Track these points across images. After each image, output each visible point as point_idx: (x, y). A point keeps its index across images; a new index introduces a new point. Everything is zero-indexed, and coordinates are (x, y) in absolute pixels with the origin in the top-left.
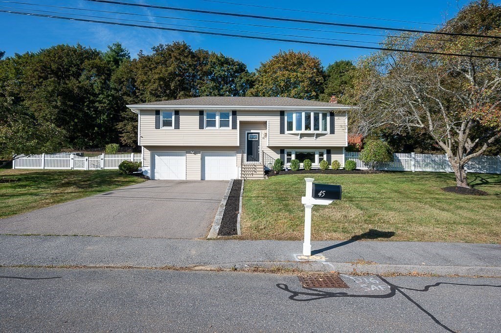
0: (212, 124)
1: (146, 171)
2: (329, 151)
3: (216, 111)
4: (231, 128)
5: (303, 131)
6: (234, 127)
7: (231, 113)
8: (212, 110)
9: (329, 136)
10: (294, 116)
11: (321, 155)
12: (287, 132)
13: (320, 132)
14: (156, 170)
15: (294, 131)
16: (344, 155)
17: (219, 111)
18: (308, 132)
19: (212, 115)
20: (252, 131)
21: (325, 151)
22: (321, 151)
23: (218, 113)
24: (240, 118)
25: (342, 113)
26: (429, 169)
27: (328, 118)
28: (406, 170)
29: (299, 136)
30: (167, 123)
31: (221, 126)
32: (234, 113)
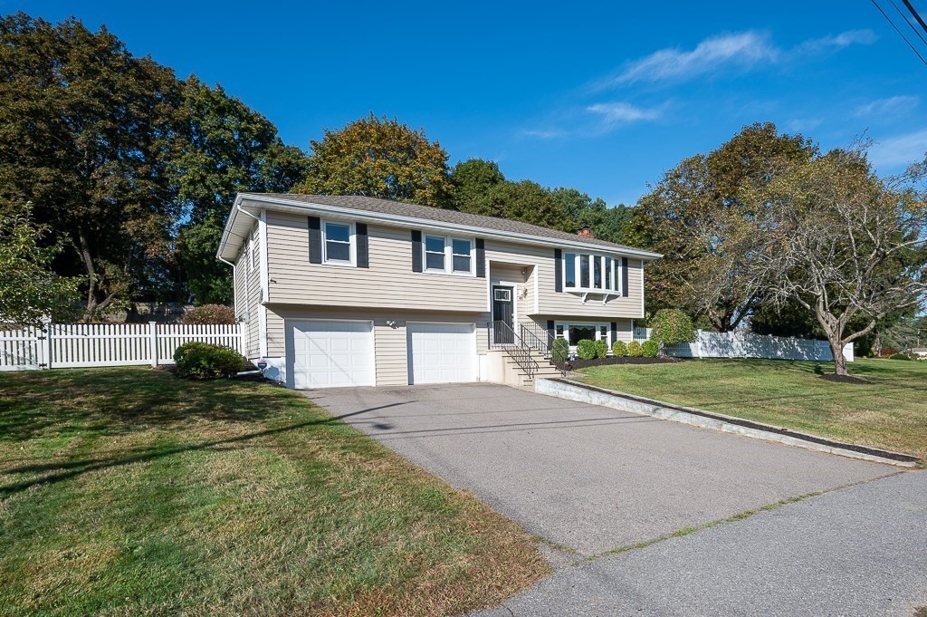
0: (436, 262)
1: (274, 370)
2: (616, 324)
3: (447, 235)
4: (475, 275)
5: (592, 289)
6: (481, 273)
7: (473, 244)
8: (440, 233)
9: (621, 298)
10: (578, 260)
11: (604, 331)
12: (565, 289)
13: (612, 291)
14: (296, 367)
15: (578, 288)
16: (632, 332)
17: (452, 235)
18: (597, 291)
19: (437, 244)
20: (502, 283)
21: (609, 325)
22: (604, 324)
23: (449, 241)
24: (491, 256)
25: (637, 262)
26: (715, 354)
27: (620, 269)
28: (694, 355)
29: (584, 298)
30: (339, 252)
31: (456, 268)
32: (481, 244)
